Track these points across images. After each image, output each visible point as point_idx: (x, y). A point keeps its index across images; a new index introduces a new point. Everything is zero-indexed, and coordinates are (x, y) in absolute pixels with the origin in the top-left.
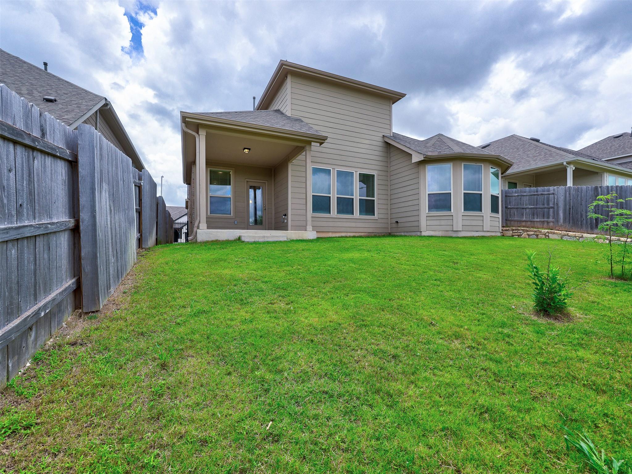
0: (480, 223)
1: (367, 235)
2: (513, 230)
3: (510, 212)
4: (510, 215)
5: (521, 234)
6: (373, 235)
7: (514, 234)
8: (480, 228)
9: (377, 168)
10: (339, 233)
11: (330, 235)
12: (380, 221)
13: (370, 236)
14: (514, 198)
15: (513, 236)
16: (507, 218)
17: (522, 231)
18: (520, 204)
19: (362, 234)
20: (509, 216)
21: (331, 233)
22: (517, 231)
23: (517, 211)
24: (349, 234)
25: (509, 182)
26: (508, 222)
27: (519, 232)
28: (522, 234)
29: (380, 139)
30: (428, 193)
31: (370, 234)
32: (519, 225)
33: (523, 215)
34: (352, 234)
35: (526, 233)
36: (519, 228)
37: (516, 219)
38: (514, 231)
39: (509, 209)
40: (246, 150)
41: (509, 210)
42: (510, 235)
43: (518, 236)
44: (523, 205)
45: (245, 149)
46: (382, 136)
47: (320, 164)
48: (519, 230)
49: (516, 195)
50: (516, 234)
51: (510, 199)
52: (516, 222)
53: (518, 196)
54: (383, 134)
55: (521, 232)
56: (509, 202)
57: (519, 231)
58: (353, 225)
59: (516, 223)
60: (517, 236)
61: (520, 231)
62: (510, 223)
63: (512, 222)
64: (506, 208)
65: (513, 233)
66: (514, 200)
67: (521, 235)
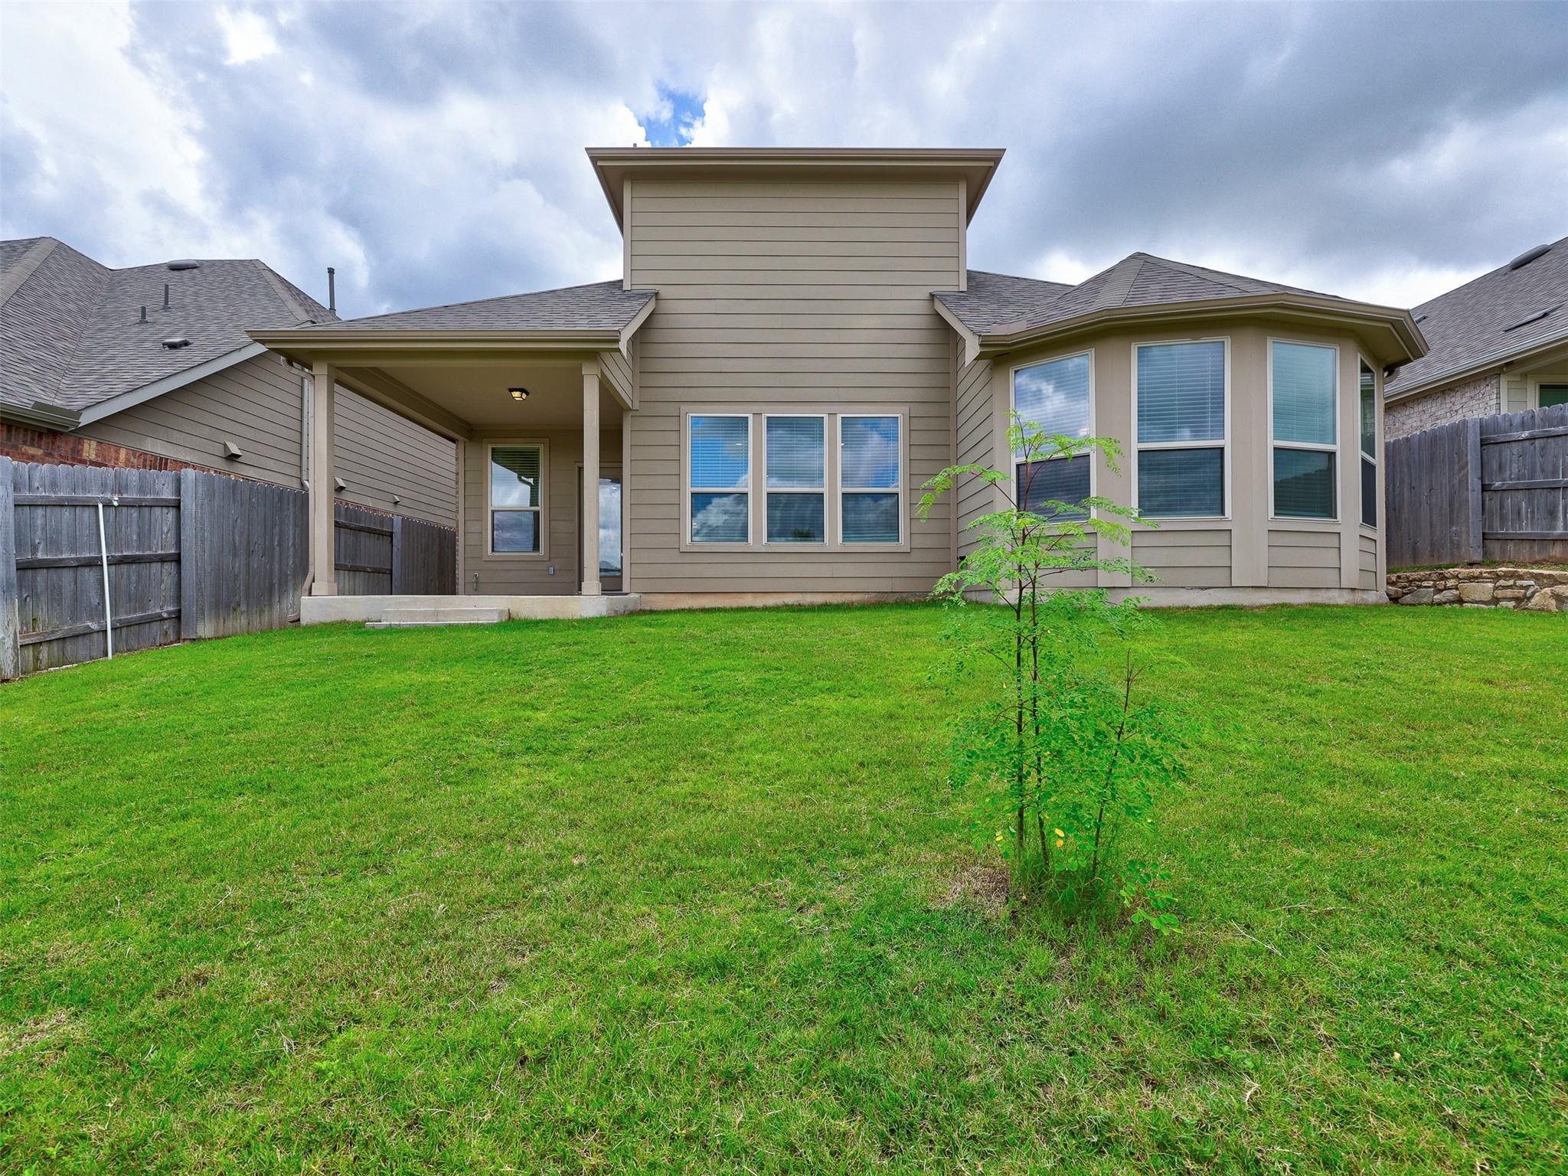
0: (1218, 557)
1: (873, 601)
2: (1498, 577)
3: (1502, 507)
4: (1503, 518)
5: (1529, 593)
6: (892, 599)
7: (1500, 594)
8: (1220, 578)
9: (906, 395)
10: (774, 595)
11: (748, 601)
12: (916, 556)
13: (879, 603)
14: (1516, 448)
15: (1496, 601)
16: (1491, 527)
17: (1532, 583)
18: (1543, 471)
19: (855, 598)
20: (1497, 524)
21: (749, 595)
22: (1511, 582)
23: (1530, 503)
24: (808, 599)
25: (1542, 387)
26: (1495, 547)
27: (1522, 587)
28: (1533, 594)
29: (923, 307)
30: (1016, 460)
31: (884, 598)
32: (1538, 558)
33: (1552, 514)
34: (819, 599)
35: (1548, 590)
36: (1521, 571)
37: (1526, 530)
38: (1502, 582)
39: (1499, 494)
40: (516, 394)
41: (1497, 497)
42: (1487, 597)
43: (1517, 599)
44: (1555, 473)
45: (512, 390)
46: (926, 296)
47: (715, 407)
48: (1521, 577)
49: (1525, 434)
50: (1509, 593)
51: (1500, 454)
52: (1527, 546)
53: (1532, 439)
54: (932, 290)
55: (1527, 587)
56: (1495, 466)
57: (1519, 583)
58: (824, 570)
59: (1525, 551)
60: (1512, 604)
61: (1525, 583)
62: (1503, 551)
63: (1511, 546)
64: (1485, 488)
65: (1496, 588)
66: (1515, 458)
67: (1529, 599)
